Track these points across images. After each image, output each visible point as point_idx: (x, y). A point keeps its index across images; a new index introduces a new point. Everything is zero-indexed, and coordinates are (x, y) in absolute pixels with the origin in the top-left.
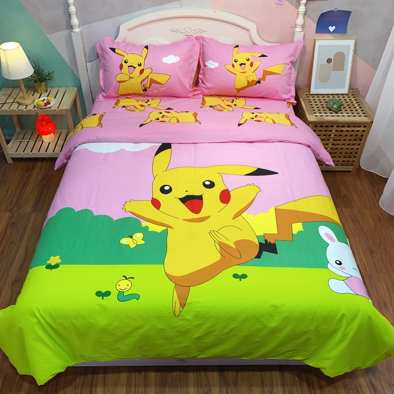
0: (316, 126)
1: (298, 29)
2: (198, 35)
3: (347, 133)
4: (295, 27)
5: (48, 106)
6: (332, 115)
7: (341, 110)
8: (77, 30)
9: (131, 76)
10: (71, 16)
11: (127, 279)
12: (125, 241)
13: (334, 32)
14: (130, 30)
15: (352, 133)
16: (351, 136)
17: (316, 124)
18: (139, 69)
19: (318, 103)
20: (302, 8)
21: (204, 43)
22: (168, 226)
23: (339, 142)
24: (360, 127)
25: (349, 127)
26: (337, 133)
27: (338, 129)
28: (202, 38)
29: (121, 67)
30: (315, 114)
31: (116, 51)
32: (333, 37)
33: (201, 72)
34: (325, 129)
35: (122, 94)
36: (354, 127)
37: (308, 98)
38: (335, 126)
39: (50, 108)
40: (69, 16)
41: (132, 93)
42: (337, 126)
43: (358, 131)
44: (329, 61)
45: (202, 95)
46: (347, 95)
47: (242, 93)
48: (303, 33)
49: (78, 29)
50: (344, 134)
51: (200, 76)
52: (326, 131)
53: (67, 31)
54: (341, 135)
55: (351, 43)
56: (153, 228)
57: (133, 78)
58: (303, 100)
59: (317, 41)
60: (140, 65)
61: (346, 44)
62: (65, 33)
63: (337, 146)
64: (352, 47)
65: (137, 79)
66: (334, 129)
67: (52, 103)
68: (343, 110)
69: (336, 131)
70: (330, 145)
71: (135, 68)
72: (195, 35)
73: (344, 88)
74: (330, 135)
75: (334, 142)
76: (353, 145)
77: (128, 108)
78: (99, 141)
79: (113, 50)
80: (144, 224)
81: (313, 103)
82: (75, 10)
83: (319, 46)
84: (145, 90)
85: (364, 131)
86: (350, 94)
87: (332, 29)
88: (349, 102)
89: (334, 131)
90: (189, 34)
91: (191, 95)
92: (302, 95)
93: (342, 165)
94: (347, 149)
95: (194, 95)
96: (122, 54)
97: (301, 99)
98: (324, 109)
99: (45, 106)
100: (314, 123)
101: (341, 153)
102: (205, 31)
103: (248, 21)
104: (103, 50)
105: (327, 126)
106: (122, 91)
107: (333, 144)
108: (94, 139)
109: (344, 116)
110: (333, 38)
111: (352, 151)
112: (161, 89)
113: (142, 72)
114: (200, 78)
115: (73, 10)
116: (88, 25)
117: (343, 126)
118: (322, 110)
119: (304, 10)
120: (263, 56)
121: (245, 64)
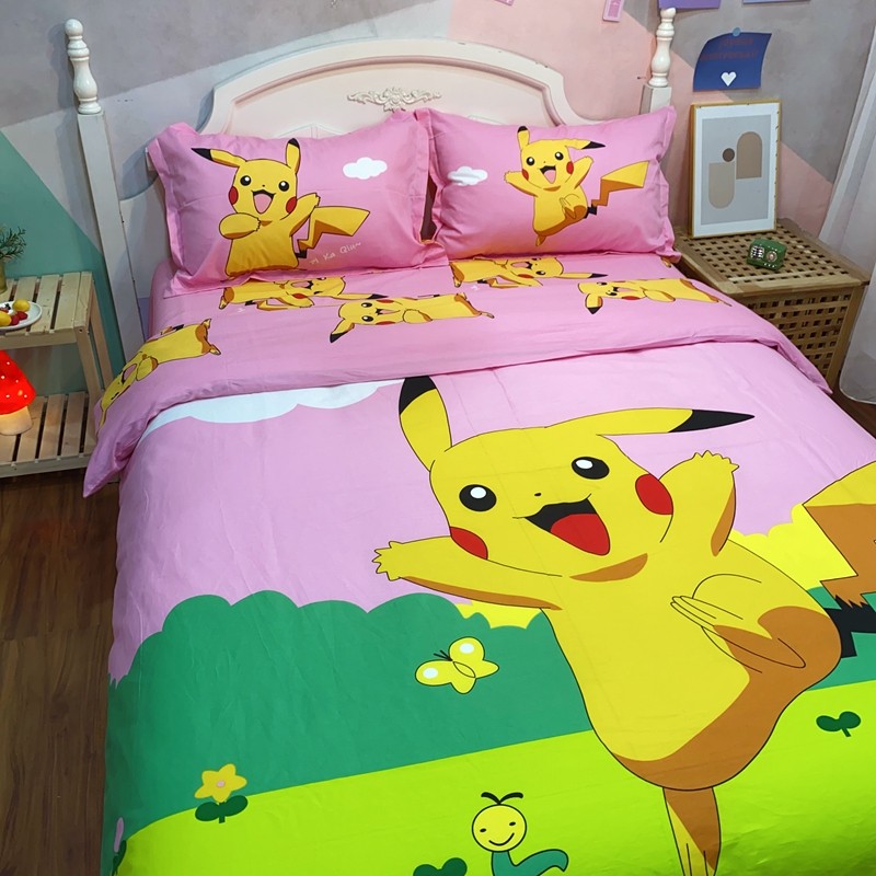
1: (658, 82)
2: (420, 106)
3: (807, 318)
4: (651, 76)
5: (22, 323)
6: (769, 276)
7: (784, 266)
8: (92, 107)
9: (263, 218)
10: (76, 67)
11: (499, 803)
12: (431, 673)
13: (734, 85)
14: (240, 102)
15: (818, 317)
16: (816, 323)
18: (282, 198)
19: (721, 255)
20: (666, 29)
21: (438, 126)
22: (542, 605)
24: (835, 299)
25: (811, 301)
27: (787, 309)
28: (433, 115)
29: (233, 196)
30: (731, 279)
31: (214, 154)
32: (730, 98)
33: (438, 199)
35: (238, 270)
36: (822, 300)
38: (781, 304)
39: (28, 328)
40: (70, 68)
41: (265, 265)
42: (787, 303)
43: (831, 310)
44: (728, 155)
45: (446, 258)
47: (551, 243)
48: (670, 89)
49: (96, 104)
50: (799, 320)
51: (436, 211)
53: (62, 113)
54: (793, 325)
55: (771, 110)
56: (498, 616)
57: (269, 222)
60: (285, 188)
61: (761, 114)
62: (55, 119)
64: (775, 121)
65: (280, 225)
66: (779, 310)
67: (32, 316)
68: (788, 266)
69: (784, 315)
72: (410, 109)
73: (766, 217)
76: (820, 345)
77: (264, 305)
78: (223, 392)
79: (205, 153)
80: (467, 609)
82: (86, 51)
83: (704, 121)
84: (302, 254)
85: (844, 308)
86: (782, 232)
87: (728, 78)
89: (778, 316)
90: (395, 107)
91: (419, 259)
95: (426, 260)
96: (232, 162)
98: (743, 266)
99: (12, 324)
102: (435, 97)
104: (172, 157)
106: (238, 262)
108: (208, 386)
109: (797, 277)
110: (731, 101)
112: (344, 250)
113: (291, 205)
114: (436, 216)
115: (80, 52)
116: (122, 96)
117: (799, 302)
118: (738, 268)
119: (672, 33)
120: (593, 145)
121: (554, 168)
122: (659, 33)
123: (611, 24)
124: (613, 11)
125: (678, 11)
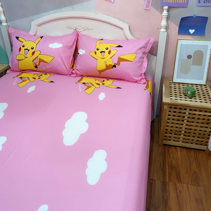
0: (171, 108)
1: (163, 30)
3: (199, 117)
4: (161, 29)
6: (186, 99)
7: (196, 97)
9: (26, 56)
13: (194, 34)
16: (204, 119)
17: (171, 106)
18: (31, 51)
19: (177, 89)
20: (165, 13)
23: (192, 124)
25: (201, 111)
26: (190, 116)
27: (190, 112)
29: (20, 50)
30: (171, 98)
32: (193, 38)
34: (179, 111)
36: (206, 112)
37: (170, 85)
38: (188, 110)
42: (190, 110)
44: (189, 57)
46: (205, 85)
48: (166, 33)
49: (5, 23)
50: (196, 117)
52: (180, 113)
54: (193, 118)
57: (27, 57)
58: (166, 87)
59: (179, 41)
60: (32, 49)
61: (205, 44)
63: (191, 127)
65: (30, 58)
66: (187, 112)
68: (197, 97)
69: (189, 114)
70: (184, 125)
71: (29, 50)
73: (203, 80)
74: (184, 117)
75: (188, 123)
76: (206, 127)
77: (23, 79)
81: (173, 89)
83: (181, 44)
86: (208, 85)
87: (192, 31)
88: (205, 92)
89: (187, 114)
90: (80, 31)
92: (165, 83)
93: (196, 144)
94: (200, 130)
97: (163, 85)
98: (180, 94)
100: (168, 104)
101: (195, 133)
102: (91, 29)
103: (122, 22)
105: (180, 109)
106: (21, 67)
107: (186, 125)
109: (197, 102)
110: (193, 39)
111: (205, 133)
112: (48, 67)
113: (33, 53)
116: (13, 22)
117: (195, 110)
118: (178, 94)
119: (167, 14)
120: (119, 46)
121: (104, 52)
122: (163, 14)
123: (147, 11)
124: (147, 6)
125: (169, 7)
